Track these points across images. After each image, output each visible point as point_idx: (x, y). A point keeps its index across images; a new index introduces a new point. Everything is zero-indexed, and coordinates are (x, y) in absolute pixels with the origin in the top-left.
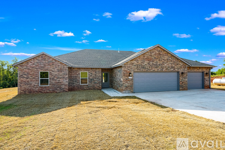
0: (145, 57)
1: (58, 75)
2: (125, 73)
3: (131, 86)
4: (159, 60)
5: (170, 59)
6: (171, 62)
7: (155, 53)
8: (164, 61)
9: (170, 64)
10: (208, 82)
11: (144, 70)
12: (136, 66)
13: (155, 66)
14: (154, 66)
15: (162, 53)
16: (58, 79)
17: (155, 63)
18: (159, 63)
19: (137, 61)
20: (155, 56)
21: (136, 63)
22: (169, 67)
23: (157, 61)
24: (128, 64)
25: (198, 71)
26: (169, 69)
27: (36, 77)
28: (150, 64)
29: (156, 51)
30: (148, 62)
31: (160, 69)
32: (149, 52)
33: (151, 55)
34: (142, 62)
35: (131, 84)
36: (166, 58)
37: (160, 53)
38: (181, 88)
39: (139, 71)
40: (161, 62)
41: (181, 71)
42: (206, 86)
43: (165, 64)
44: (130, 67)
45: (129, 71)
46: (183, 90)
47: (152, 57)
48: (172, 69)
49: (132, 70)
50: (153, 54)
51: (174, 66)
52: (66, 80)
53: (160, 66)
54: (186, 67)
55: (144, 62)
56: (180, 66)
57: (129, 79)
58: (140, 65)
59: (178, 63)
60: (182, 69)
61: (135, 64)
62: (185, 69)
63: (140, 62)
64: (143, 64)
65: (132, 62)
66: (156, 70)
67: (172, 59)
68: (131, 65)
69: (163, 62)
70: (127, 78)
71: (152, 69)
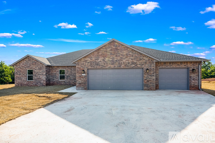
0: (99, 54)
1: (39, 72)
2: (78, 70)
3: (84, 83)
4: (116, 56)
5: (131, 53)
6: (132, 57)
7: (111, 48)
8: (122, 56)
9: (131, 60)
10: (197, 81)
11: (98, 67)
12: (90, 63)
13: (111, 63)
14: (109, 63)
15: (119, 48)
16: (39, 76)
17: (111, 60)
18: (115, 59)
19: (91, 58)
20: (111, 52)
21: (90, 60)
22: (129, 63)
23: (114, 57)
24: (82, 61)
25: (178, 67)
26: (129, 65)
27: (25, 74)
28: (105, 61)
29: (112, 46)
30: (103, 58)
31: (117, 66)
32: (104, 48)
33: (106, 51)
34: (96, 58)
35: (84, 81)
36: (125, 53)
37: (118, 48)
38: (145, 88)
39: (92, 68)
40: (119, 58)
41: (146, 67)
42: (193, 87)
43: (124, 60)
44: (83, 64)
45: (82, 68)
46: (148, 90)
47: (107, 53)
48: (133, 66)
49: (86, 67)
50: (108, 50)
51: (135, 61)
52: (44, 76)
53: (117, 63)
54: (153, 63)
55: (98, 59)
56: (144, 61)
57: (82, 76)
58: (94, 62)
59: (142, 58)
60: (147, 65)
61: (88, 61)
62: (152, 65)
63: (93, 59)
64: (97, 61)
65: (86, 59)
66: (112, 66)
67: (133, 54)
68: (84, 62)
69: (121, 58)
70: (80, 75)
71: (107, 66)
